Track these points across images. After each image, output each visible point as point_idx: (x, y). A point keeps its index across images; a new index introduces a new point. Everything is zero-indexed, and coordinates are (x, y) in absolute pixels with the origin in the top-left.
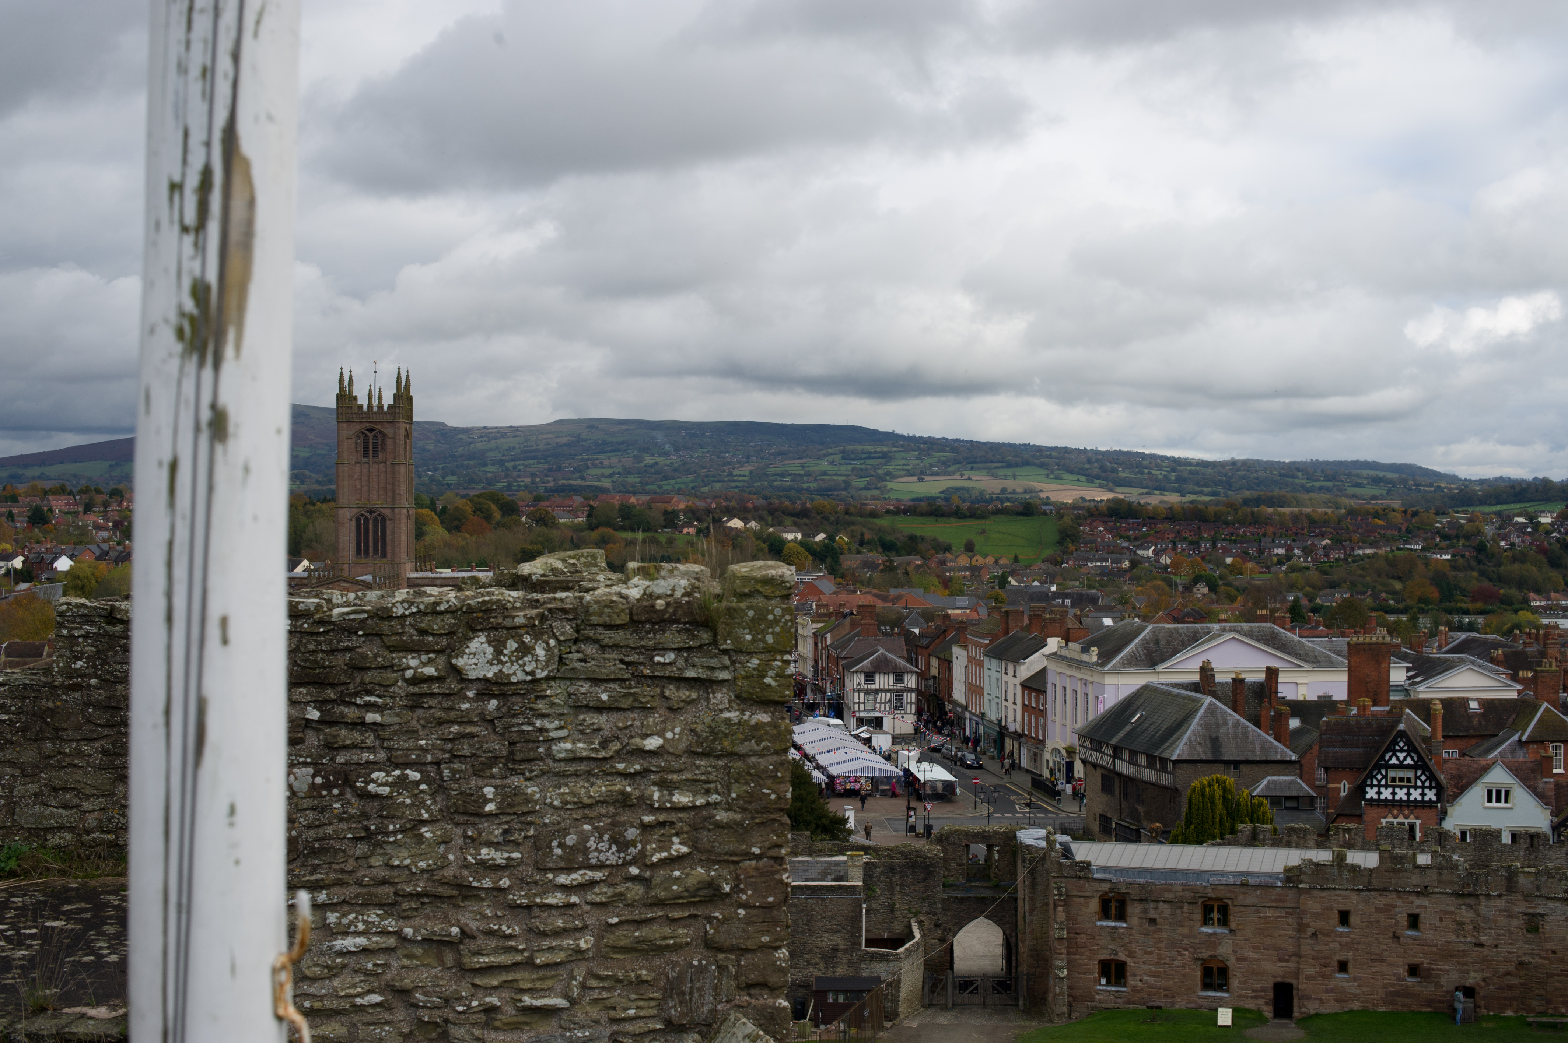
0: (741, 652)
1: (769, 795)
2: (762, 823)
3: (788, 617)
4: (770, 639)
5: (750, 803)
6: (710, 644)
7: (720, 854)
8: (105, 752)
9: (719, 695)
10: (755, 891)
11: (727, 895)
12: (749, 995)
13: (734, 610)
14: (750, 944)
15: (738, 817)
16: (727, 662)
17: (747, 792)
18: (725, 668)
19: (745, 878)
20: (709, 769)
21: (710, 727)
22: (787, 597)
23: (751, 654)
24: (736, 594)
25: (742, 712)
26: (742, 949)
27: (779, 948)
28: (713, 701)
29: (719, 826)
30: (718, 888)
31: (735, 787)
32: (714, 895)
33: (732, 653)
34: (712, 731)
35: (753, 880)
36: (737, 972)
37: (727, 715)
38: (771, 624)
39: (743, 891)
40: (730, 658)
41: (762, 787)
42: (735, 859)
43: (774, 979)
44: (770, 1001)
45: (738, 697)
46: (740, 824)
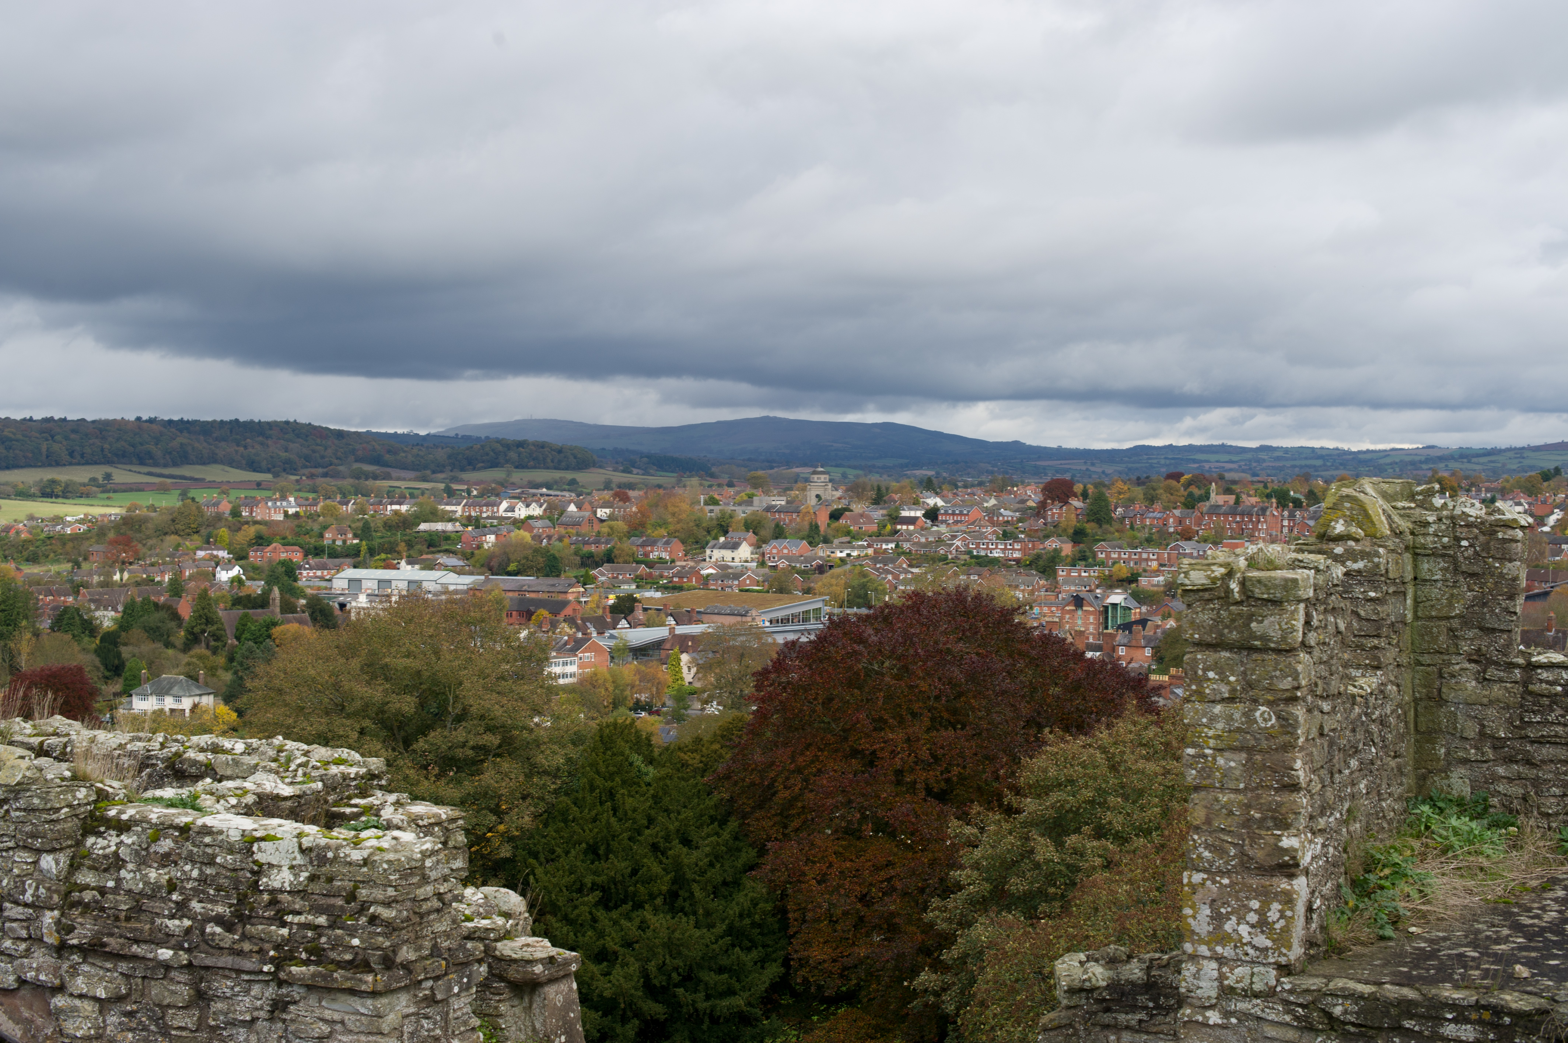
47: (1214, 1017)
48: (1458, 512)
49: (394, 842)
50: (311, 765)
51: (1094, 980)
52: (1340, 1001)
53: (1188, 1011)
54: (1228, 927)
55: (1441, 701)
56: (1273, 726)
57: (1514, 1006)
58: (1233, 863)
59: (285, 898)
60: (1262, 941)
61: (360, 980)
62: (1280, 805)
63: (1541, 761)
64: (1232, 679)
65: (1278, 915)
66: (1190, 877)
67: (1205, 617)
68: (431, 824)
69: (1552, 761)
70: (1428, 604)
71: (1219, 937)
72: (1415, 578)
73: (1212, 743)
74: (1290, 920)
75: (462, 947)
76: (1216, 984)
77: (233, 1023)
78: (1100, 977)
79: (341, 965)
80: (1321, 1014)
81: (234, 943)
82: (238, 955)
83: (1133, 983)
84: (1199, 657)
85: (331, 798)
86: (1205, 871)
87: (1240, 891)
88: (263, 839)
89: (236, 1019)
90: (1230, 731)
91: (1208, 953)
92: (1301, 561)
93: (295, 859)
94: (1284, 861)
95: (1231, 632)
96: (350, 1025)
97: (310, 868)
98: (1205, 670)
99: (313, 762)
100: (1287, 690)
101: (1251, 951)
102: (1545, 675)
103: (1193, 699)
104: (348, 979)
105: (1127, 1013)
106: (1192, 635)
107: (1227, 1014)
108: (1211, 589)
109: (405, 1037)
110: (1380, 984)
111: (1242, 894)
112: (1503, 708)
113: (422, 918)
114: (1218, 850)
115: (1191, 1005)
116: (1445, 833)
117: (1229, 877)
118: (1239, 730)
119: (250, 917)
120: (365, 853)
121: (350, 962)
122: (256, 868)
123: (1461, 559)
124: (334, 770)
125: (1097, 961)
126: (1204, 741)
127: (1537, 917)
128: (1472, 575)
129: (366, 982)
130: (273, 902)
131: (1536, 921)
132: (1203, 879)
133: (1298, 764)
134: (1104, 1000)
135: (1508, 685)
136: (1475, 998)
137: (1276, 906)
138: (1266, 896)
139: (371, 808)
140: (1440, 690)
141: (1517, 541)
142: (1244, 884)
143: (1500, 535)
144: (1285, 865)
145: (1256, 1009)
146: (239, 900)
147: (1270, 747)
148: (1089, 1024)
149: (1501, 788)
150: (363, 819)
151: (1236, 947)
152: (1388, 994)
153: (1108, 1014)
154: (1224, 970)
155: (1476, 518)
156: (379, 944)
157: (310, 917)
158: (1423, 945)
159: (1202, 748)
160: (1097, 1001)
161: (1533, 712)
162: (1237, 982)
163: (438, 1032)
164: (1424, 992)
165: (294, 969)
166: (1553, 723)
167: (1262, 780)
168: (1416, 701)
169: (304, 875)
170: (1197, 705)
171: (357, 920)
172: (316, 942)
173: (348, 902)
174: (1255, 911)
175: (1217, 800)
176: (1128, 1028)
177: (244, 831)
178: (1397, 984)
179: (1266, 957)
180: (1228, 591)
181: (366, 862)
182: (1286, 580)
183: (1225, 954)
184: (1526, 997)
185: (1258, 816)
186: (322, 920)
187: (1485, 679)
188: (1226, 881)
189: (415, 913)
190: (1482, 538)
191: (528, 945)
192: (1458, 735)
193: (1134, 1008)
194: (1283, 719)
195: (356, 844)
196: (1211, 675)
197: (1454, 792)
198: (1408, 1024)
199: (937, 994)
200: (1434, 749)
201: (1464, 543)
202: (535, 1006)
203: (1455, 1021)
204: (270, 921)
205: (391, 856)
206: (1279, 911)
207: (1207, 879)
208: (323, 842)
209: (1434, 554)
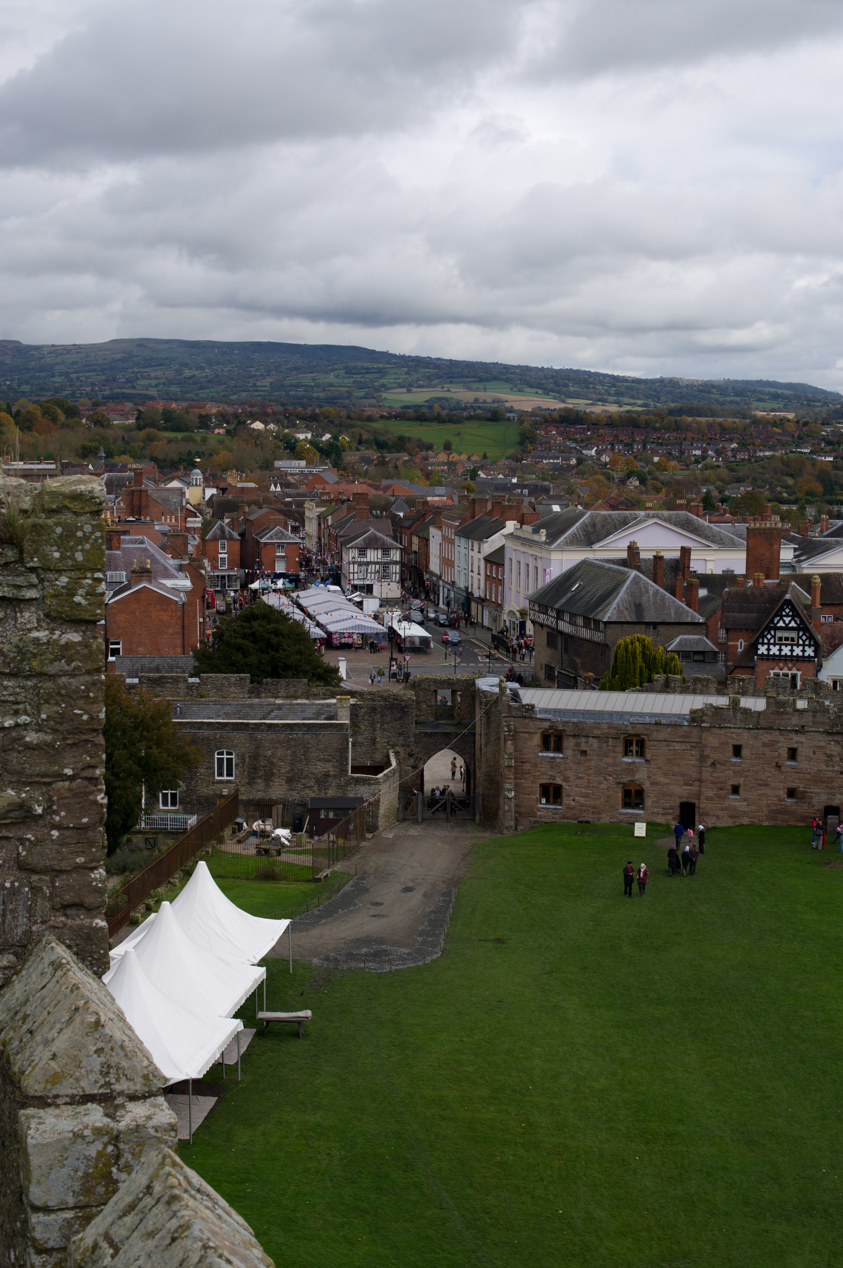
0: (49, 570)
1: (81, 715)
2: (74, 744)
3: (98, 534)
4: (79, 556)
5: (61, 723)
6: (16, 562)
7: (31, 776)
9: (27, 615)
10: (68, 812)
11: (40, 816)
12: (66, 915)
13: (41, 526)
14: (64, 865)
15: (49, 738)
16: (34, 579)
17: (58, 713)
18: (32, 586)
19: (58, 800)
20: (18, 690)
21: (17, 646)
22: (98, 513)
23: (60, 572)
24: (43, 510)
25: (52, 632)
26: (57, 871)
27: (96, 868)
28: (20, 620)
29: (29, 747)
30: (30, 810)
31: (45, 707)
32: (26, 817)
33: (40, 571)
34: (20, 651)
35: (67, 801)
36: (51, 893)
37: (35, 634)
38: (80, 541)
39: (56, 813)
40: (38, 576)
41: (73, 707)
42: (47, 780)
43: (90, 900)
44: (87, 922)
45: (47, 616)
46: (51, 745)
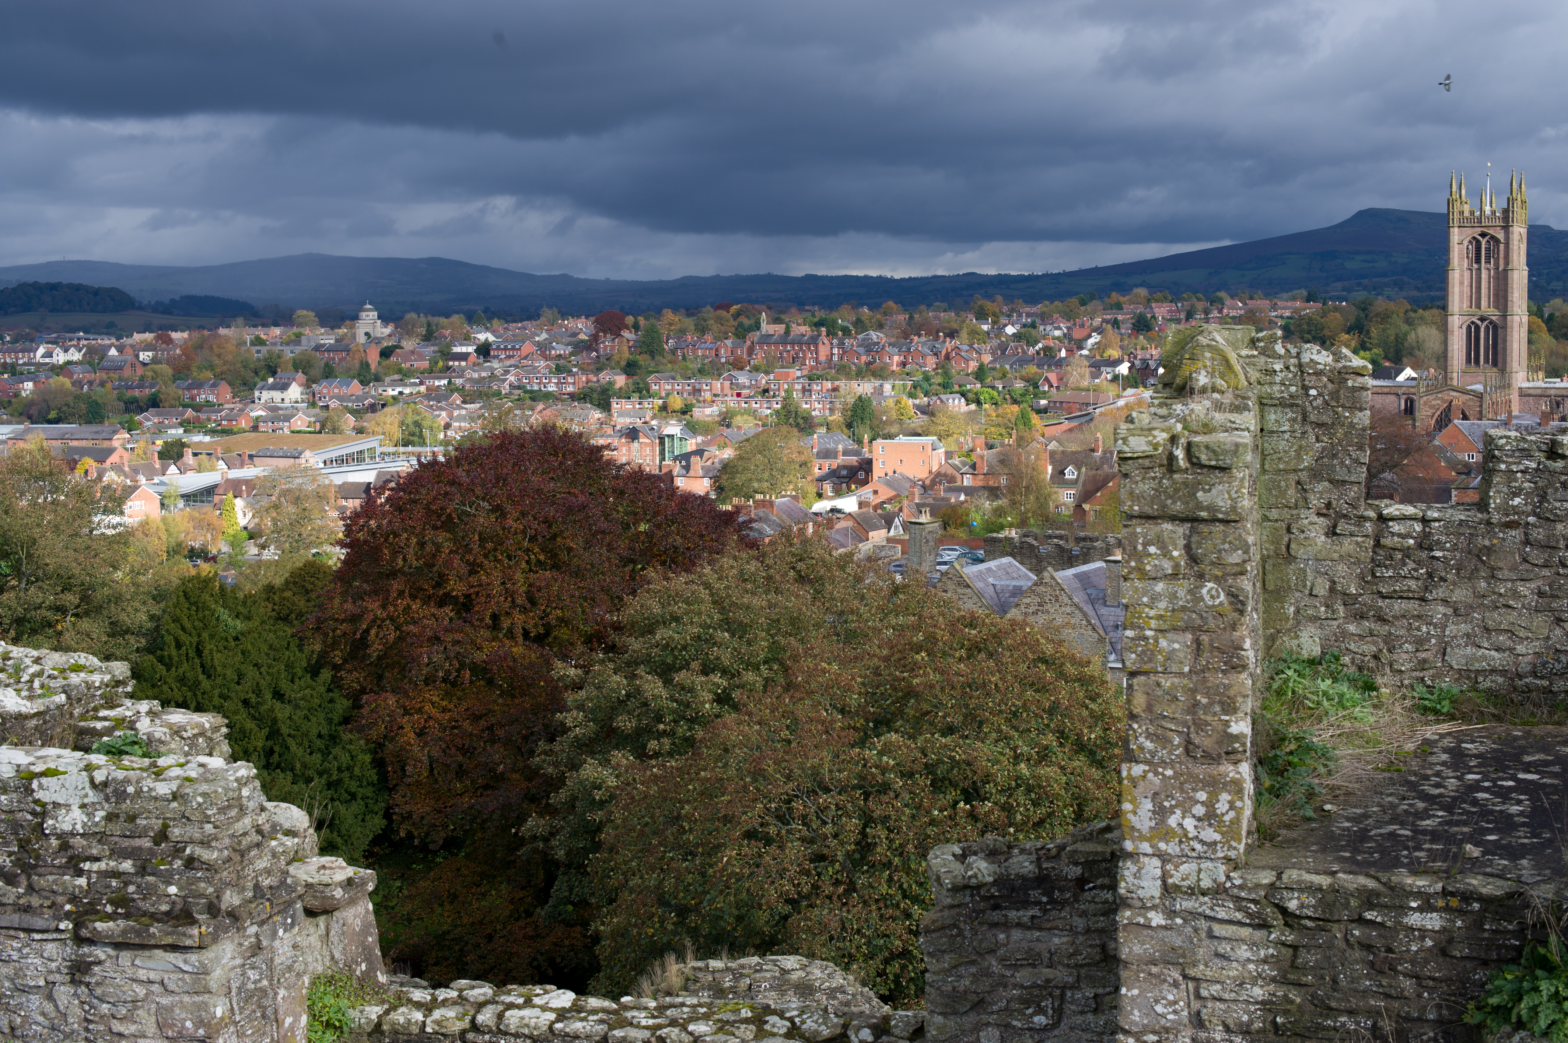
8: (1541, 594)
47: (1157, 919)
48: (1306, 358)
49: (201, 770)
50: (46, 674)
51: (980, 876)
52: (1296, 895)
53: (1128, 913)
54: (1173, 821)
55: (1290, 558)
56: (1221, 604)
57: (1484, 891)
58: (1177, 752)
59: (78, 841)
60: (1210, 835)
61: (184, 934)
62: (1227, 687)
63: (1393, 617)
64: (1175, 553)
65: (1227, 806)
66: (1130, 769)
67: (1145, 487)
68: (195, 736)
69: (1404, 616)
70: (1274, 457)
71: (1161, 831)
72: (1262, 430)
73: (1153, 623)
74: (1239, 811)
75: (283, 883)
76: (1159, 882)
77: (24, 990)
78: (985, 872)
79: (155, 917)
80: (1275, 910)
81: (19, 898)
82: (25, 911)
83: (1023, 878)
84: (1139, 530)
85: (77, 712)
86: (1146, 762)
87: (1186, 782)
88: (43, 774)
89: (27, 985)
90: (1173, 610)
91: (1150, 851)
92: (1234, 422)
93: (86, 796)
94: (1234, 748)
95: (1174, 503)
96: (172, 986)
97: (106, 806)
98: (1145, 545)
99: (49, 671)
100: (1237, 564)
101: (1198, 847)
102: (1396, 527)
103: (1132, 576)
104: (168, 934)
105: (1018, 910)
106: (1131, 507)
107: (1171, 914)
108: (1151, 456)
109: (233, 993)
110: (1333, 874)
111: (1187, 786)
112: (1354, 563)
113: (242, 856)
114: (1161, 739)
115: (1129, 906)
116: (1316, 698)
117: (1172, 768)
118: (1184, 609)
119: (36, 866)
120: (174, 786)
121: (167, 913)
122: (38, 809)
123: (1309, 409)
124: (75, 679)
125: (975, 853)
126: (1144, 622)
127: (1437, 785)
128: (1320, 425)
129: (191, 936)
130: (65, 846)
131: (1442, 790)
132: (1144, 771)
133: (1247, 644)
134: (993, 897)
135: (1359, 539)
136: (1440, 885)
137: (1225, 797)
138: (1215, 785)
139: (124, 720)
140: (1288, 547)
141: (1367, 389)
142: (1190, 775)
143: (1350, 383)
144: (1234, 752)
145: (1204, 907)
146: (21, 847)
147: (1218, 627)
148: (976, 923)
149: (1352, 646)
150: (117, 733)
151: (1181, 842)
152: (1346, 884)
153: (998, 912)
154: (1168, 867)
155: (1325, 365)
156: (201, 891)
157: (112, 864)
158: (1347, 824)
159: (1142, 629)
160: (984, 898)
161: (1386, 567)
162: (1183, 880)
163: (265, 982)
164: (1384, 880)
165: (99, 925)
166: (1405, 577)
167: (1208, 662)
168: (1264, 560)
169: (100, 815)
170: (1137, 583)
171: (170, 863)
172: (123, 891)
173: (157, 844)
174: (1202, 803)
175: (1158, 684)
176: (1019, 925)
177: (18, 766)
178: (1350, 873)
179: (1215, 851)
180: (1171, 458)
181: (175, 796)
182: (1237, 445)
183: (1170, 851)
184: (1491, 880)
185: (1204, 701)
186: (127, 866)
187: (1335, 534)
188: (1169, 772)
189: (235, 850)
190: (1330, 386)
191: (324, 867)
192: (1307, 592)
193: (1025, 904)
194: (1233, 596)
195: (157, 774)
196: (1152, 549)
197: (1304, 652)
198: (1369, 915)
199: (546, 840)
200: (1283, 608)
201: (1313, 392)
202: (332, 933)
203: (1420, 909)
204: (63, 869)
205: (204, 788)
206: (1229, 802)
207: (1149, 771)
208: (120, 775)
209: (1282, 404)
